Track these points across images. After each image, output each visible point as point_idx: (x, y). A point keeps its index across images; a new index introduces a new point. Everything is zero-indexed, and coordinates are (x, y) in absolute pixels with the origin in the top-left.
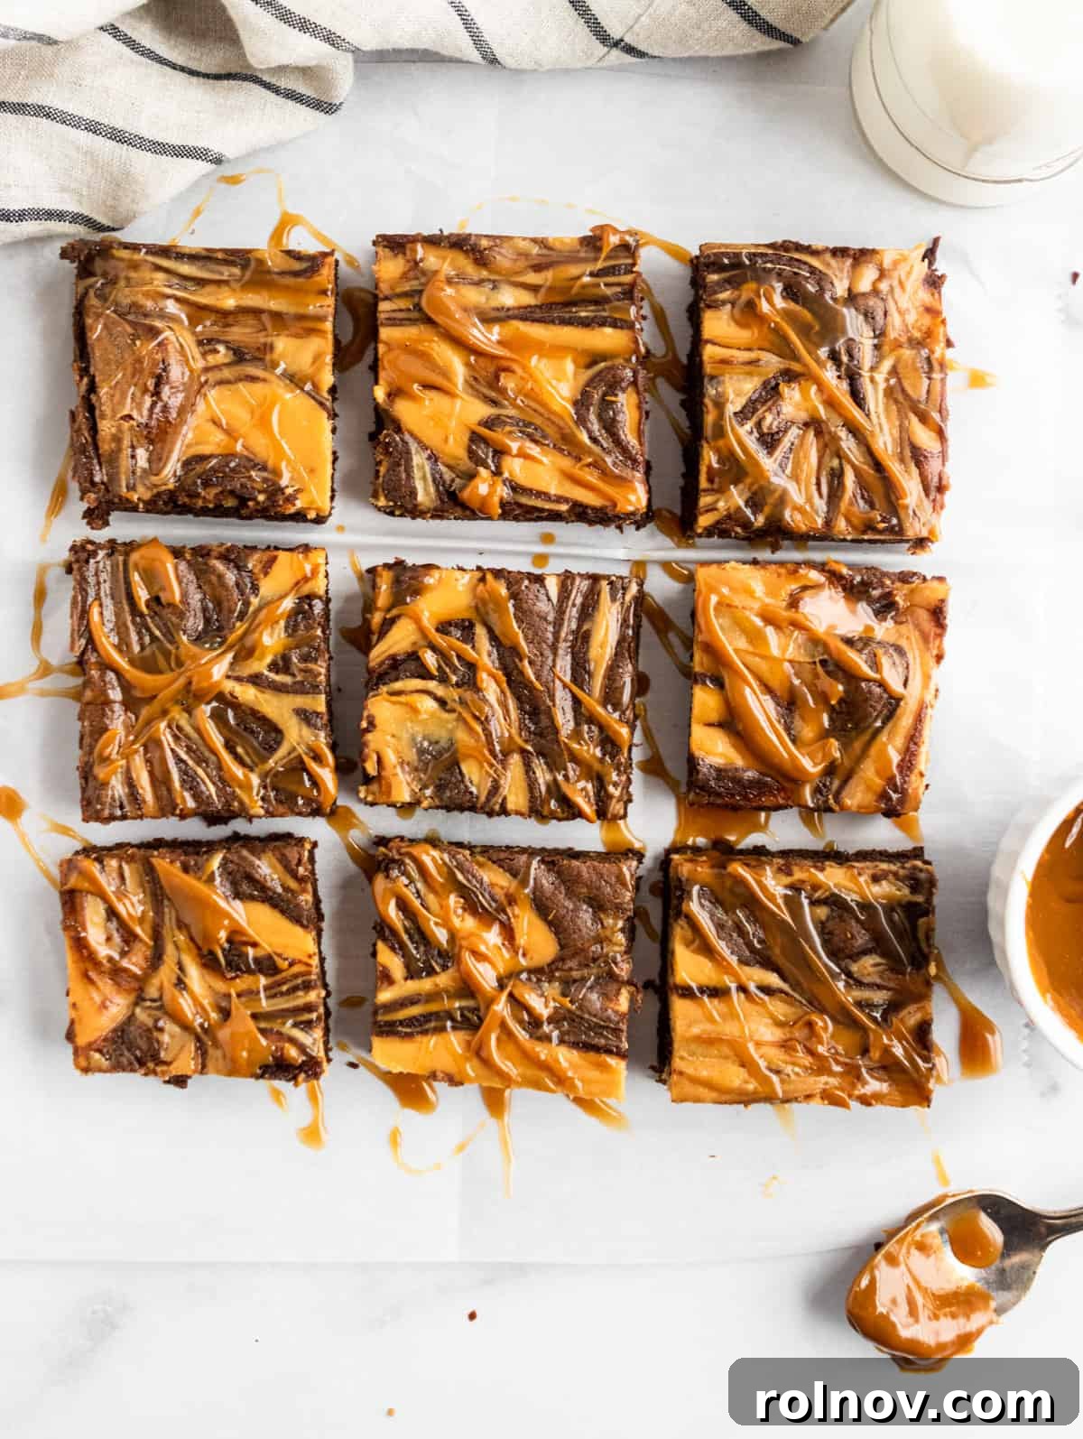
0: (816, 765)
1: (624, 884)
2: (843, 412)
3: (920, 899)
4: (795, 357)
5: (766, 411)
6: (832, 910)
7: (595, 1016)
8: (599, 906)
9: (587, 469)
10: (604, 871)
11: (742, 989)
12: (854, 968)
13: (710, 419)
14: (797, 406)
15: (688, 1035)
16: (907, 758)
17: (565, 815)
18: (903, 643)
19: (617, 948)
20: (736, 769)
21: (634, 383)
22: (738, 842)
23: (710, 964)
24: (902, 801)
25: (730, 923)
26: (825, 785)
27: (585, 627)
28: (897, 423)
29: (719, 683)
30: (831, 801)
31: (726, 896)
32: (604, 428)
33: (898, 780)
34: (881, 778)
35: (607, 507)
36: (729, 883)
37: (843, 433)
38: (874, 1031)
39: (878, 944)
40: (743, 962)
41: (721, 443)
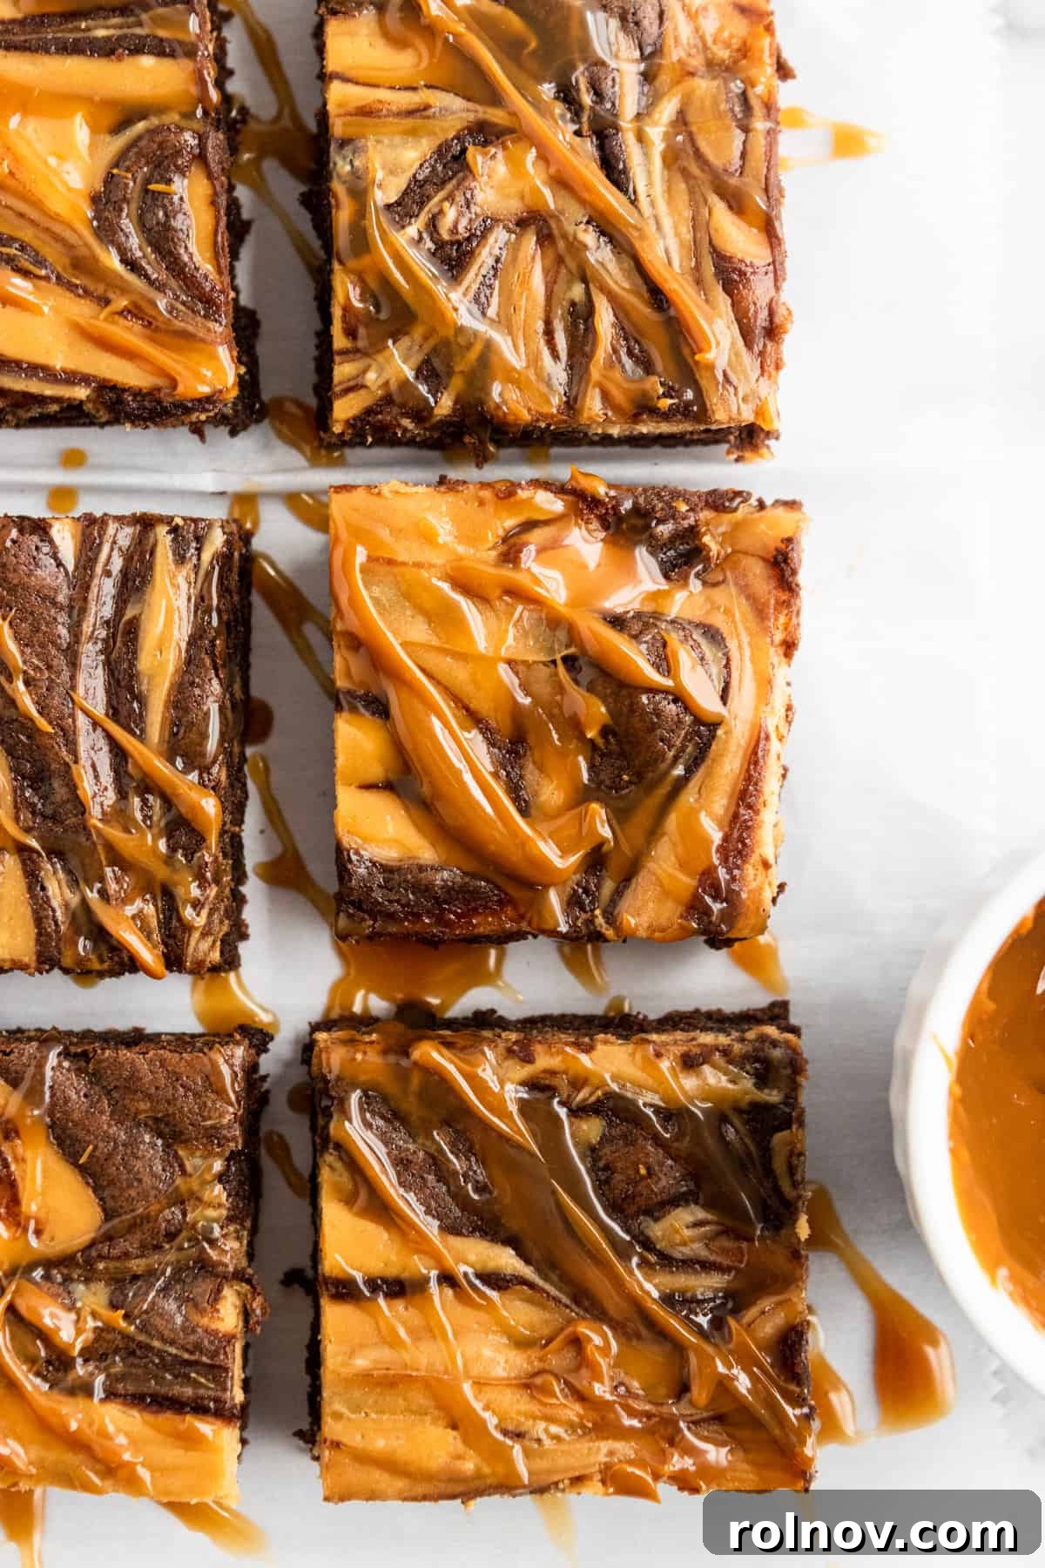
0: (565, 852)
1: (220, 1092)
2: (586, 196)
3: (773, 1096)
4: (494, 97)
5: (446, 199)
6: (610, 1124)
7: (172, 1343)
8: (172, 1133)
9: (122, 321)
10: (182, 1068)
11: (447, 1279)
12: (656, 1230)
13: (343, 217)
14: (500, 188)
15: (344, 1371)
16: (736, 835)
17: (106, 966)
18: (718, 621)
19: (211, 1213)
20: (421, 868)
21: (201, 158)
22: (445, 1006)
23: (385, 1236)
24: (730, 916)
25: (421, 1154)
26: (586, 891)
27: (129, 613)
28: (688, 214)
29: (379, 708)
30: (600, 920)
31: (411, 1106)
32: (150, 243)
33: (722, 873)
34: (690, 874)
35: (159, 389)
36: (416, 1080)
37: (589, 237)
38: (696, 1349)
39: (697, 1185)
40: (450, 1229)
41: (366, 261)
